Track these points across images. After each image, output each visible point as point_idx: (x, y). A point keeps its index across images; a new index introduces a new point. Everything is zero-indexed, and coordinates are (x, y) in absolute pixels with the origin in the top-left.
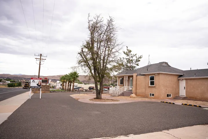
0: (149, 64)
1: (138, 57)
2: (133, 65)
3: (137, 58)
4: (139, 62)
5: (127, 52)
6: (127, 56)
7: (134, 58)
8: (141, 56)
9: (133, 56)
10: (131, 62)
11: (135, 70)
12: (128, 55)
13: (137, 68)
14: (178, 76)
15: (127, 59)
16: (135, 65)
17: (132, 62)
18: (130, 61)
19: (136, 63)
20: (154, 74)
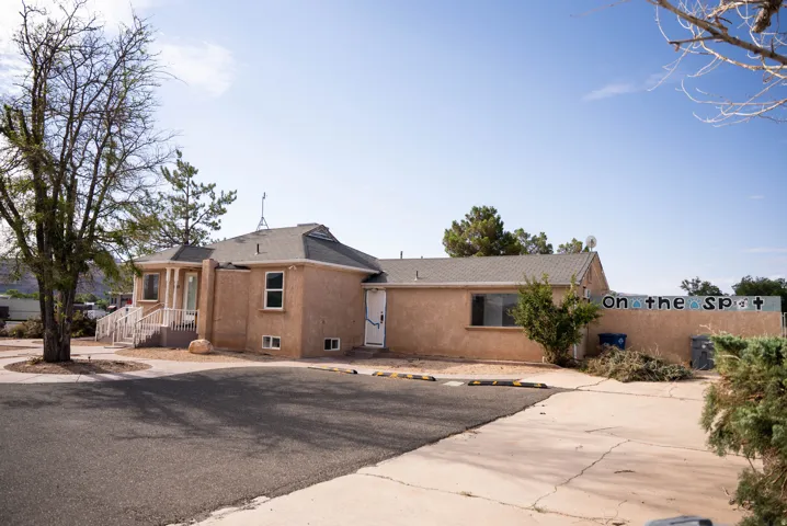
0: (262, 228)
1: (218, 196)
2: (197, 226)
3: (214, 199)
4: (220, 217)
5: (179, 172)
6: (176, 187)
7: (205, 199)
8: (231, 193)
9: (200, 189)
10: (190, 212)
11: (204, 244)
12: (181, 186)
13: (211, 237)
14: (363, 278)
15: (173, 199)
16: (204, 227)
17: (195, 214)
18: (187, 211)
19: (211, 221)
20: (285, 267)
